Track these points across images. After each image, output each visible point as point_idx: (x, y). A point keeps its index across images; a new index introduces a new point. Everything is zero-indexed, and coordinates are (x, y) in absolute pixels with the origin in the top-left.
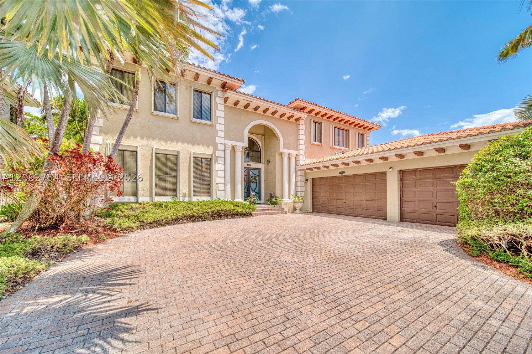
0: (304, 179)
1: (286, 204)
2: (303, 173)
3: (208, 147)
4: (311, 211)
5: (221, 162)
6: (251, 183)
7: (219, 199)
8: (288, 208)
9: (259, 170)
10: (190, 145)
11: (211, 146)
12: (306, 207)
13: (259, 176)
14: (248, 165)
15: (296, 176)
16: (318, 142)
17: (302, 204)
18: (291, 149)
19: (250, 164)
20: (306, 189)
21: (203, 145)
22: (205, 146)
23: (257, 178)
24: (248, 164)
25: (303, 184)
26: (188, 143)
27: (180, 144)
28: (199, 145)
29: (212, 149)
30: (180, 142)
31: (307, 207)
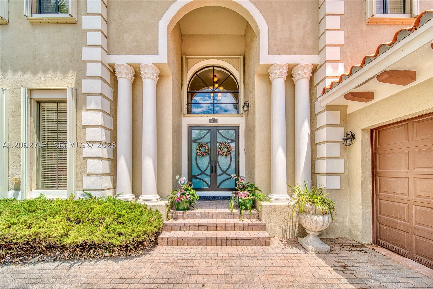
0: (339, 134)
1: (274, 210)
2: (335, 117)
3: (65, 73)
4: (368, 239)
5: (92, 107)
6: (220, 157)
7: (89, 194)
8: (282, 224)
9: (237, 129)
10: (28, 75)
11: (71, 72)
12: (348, 224)
13: (237, 140)
14: (211, 121)
15: (313, 128)
16: (395, 11)
17: (327, 218)
18: (295, 54)
19: (216, 118)
20: (347, 167)
21: (55, 70)
22: (59, 73)
23: (233, 145)
24: (211, 118)
25: (336, 150)
26: (24, 70)
27: (10, 74)
28: (45, 71)
29: (75, 77)
30: (9, 71)
31: (352, 223)
